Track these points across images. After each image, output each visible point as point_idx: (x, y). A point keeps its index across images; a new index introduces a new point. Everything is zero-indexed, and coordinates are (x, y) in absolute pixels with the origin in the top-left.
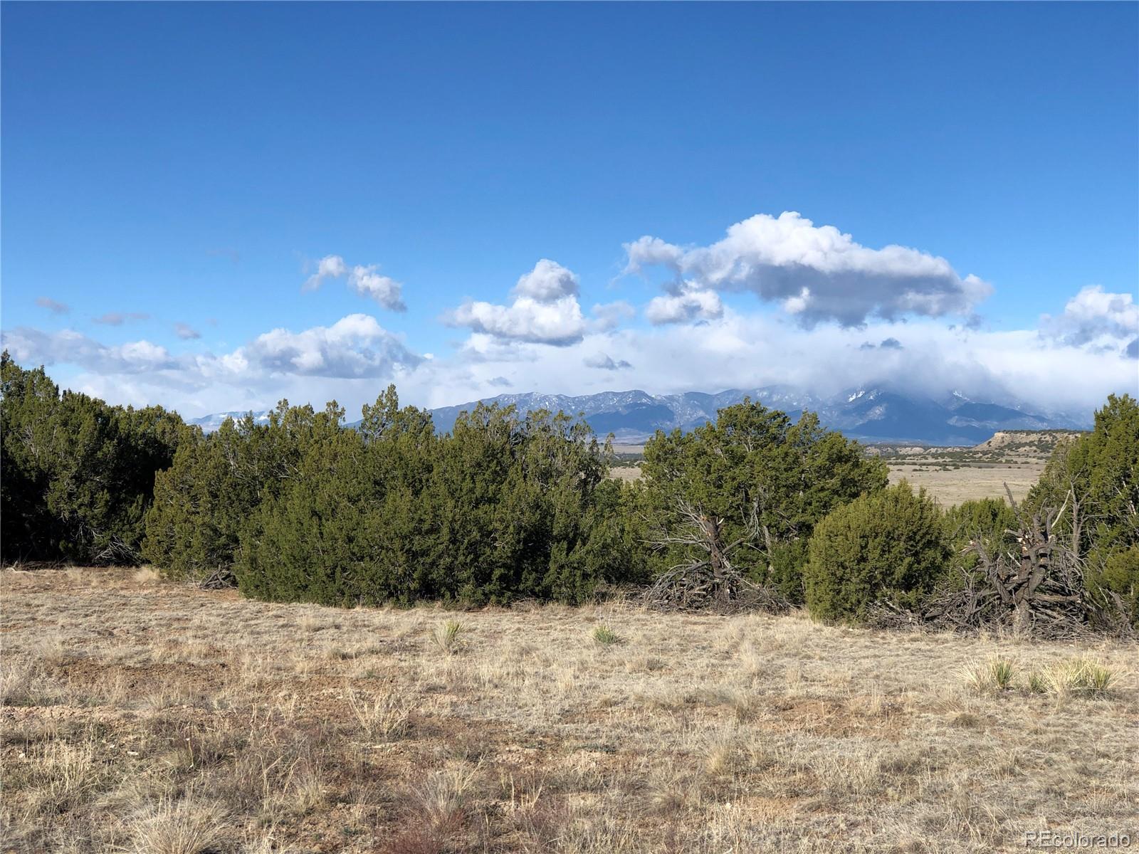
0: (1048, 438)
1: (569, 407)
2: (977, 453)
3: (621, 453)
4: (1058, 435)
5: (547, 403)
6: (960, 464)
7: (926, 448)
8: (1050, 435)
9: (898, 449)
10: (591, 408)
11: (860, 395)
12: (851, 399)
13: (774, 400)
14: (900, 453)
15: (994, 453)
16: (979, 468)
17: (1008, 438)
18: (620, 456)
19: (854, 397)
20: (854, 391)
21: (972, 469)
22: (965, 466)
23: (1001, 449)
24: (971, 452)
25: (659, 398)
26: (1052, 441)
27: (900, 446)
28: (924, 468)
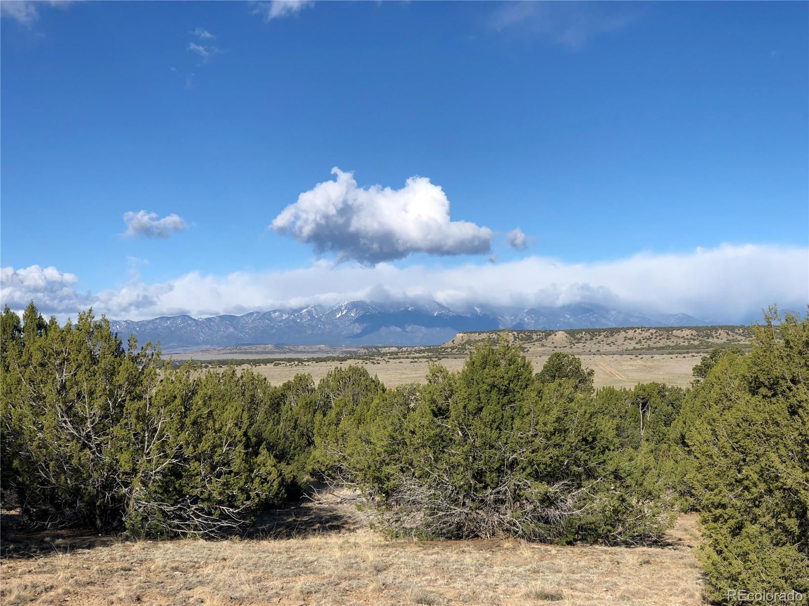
0: (495, 336)
1: (135, 329)
2: (447, 348)
3: (180, 359)
4: (501, 334)
5: (118, 327)
6: (441, 356)
7: (399, 348)
8: (496, 333)
9: (380, 349)
10: (151, 329)
11: (344, 313)
12: (338, 316)
13: (284, 318)
14: (382, 352)
15: (459, 348)
16: (455, 358)
17: (466, 337)
18: (179, 362)
19: (340, 314)
20: (340, 309)
21: (450, 359)
22: (444, 357)
23: (463, 345)
24: (443, 348)
25: (201, 320)
26: (498, 338)
27: (381, 347)
28: (416, 360)
